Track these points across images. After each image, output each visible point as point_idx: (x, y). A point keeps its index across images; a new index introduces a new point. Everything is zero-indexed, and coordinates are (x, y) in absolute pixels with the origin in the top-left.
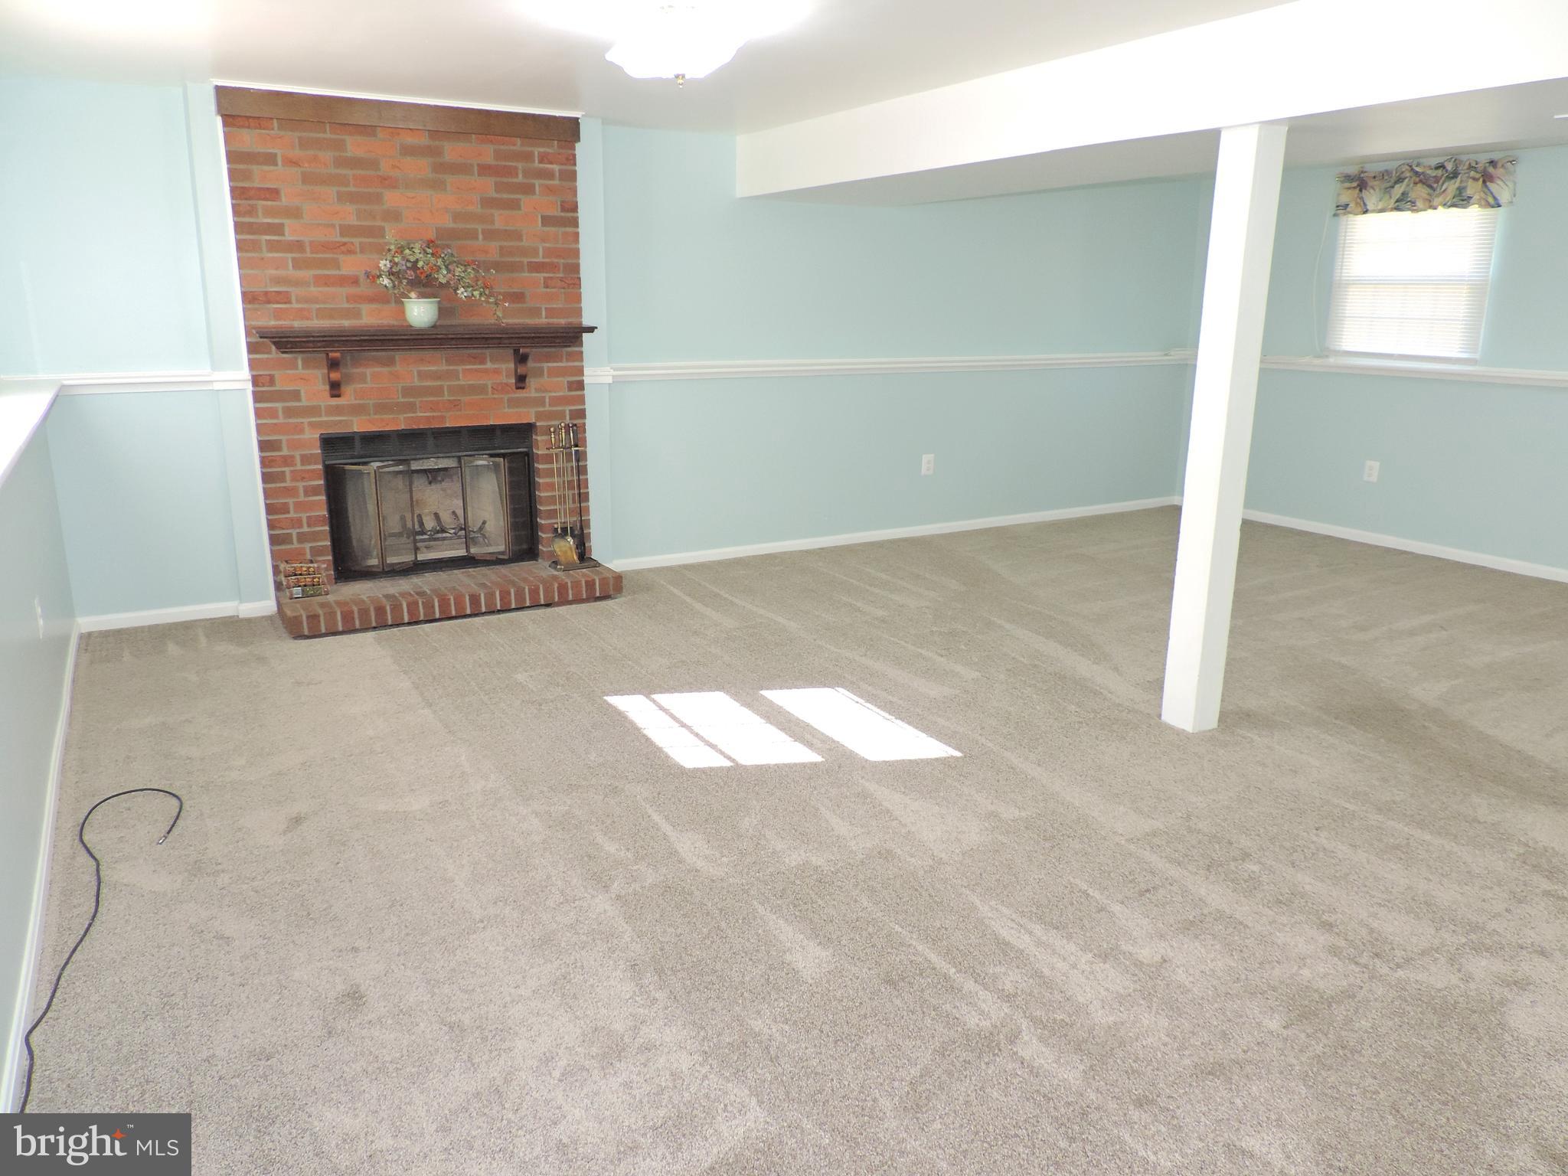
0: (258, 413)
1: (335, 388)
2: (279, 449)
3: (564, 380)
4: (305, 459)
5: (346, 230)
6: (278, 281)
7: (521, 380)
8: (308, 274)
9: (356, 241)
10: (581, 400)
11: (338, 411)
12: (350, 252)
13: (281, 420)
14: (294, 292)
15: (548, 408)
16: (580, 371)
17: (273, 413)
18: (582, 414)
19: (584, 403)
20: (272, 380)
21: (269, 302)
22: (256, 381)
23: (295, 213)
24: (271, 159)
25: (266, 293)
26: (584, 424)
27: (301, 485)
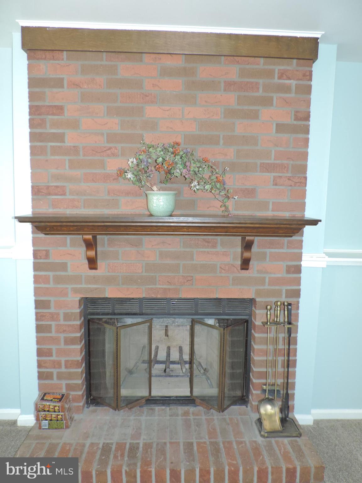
0: (37, 279)
1: (92, 263)
2: (49, 308)
3: (283, 265)
4: (67, 317)
5: (112, 138)
6: (57, 177)
7: (245, 264)
8: (78, 173)
9: (119, 146)
10: (298, 282)
11: (95, 280)
12: (114, 155)
13: (51, 285)
14: (69, 186)
15: (267, 287)
16: (299, 257)
17: (46, 280)
18: (297, 294)
19: (299, 284)
20: (47, 256)
21: (49, 194)
22: (36, 255)
23: (74, 125)
24: (59, 83)
25: (48, 187)
26: (298, 302)
27: (62, 336)
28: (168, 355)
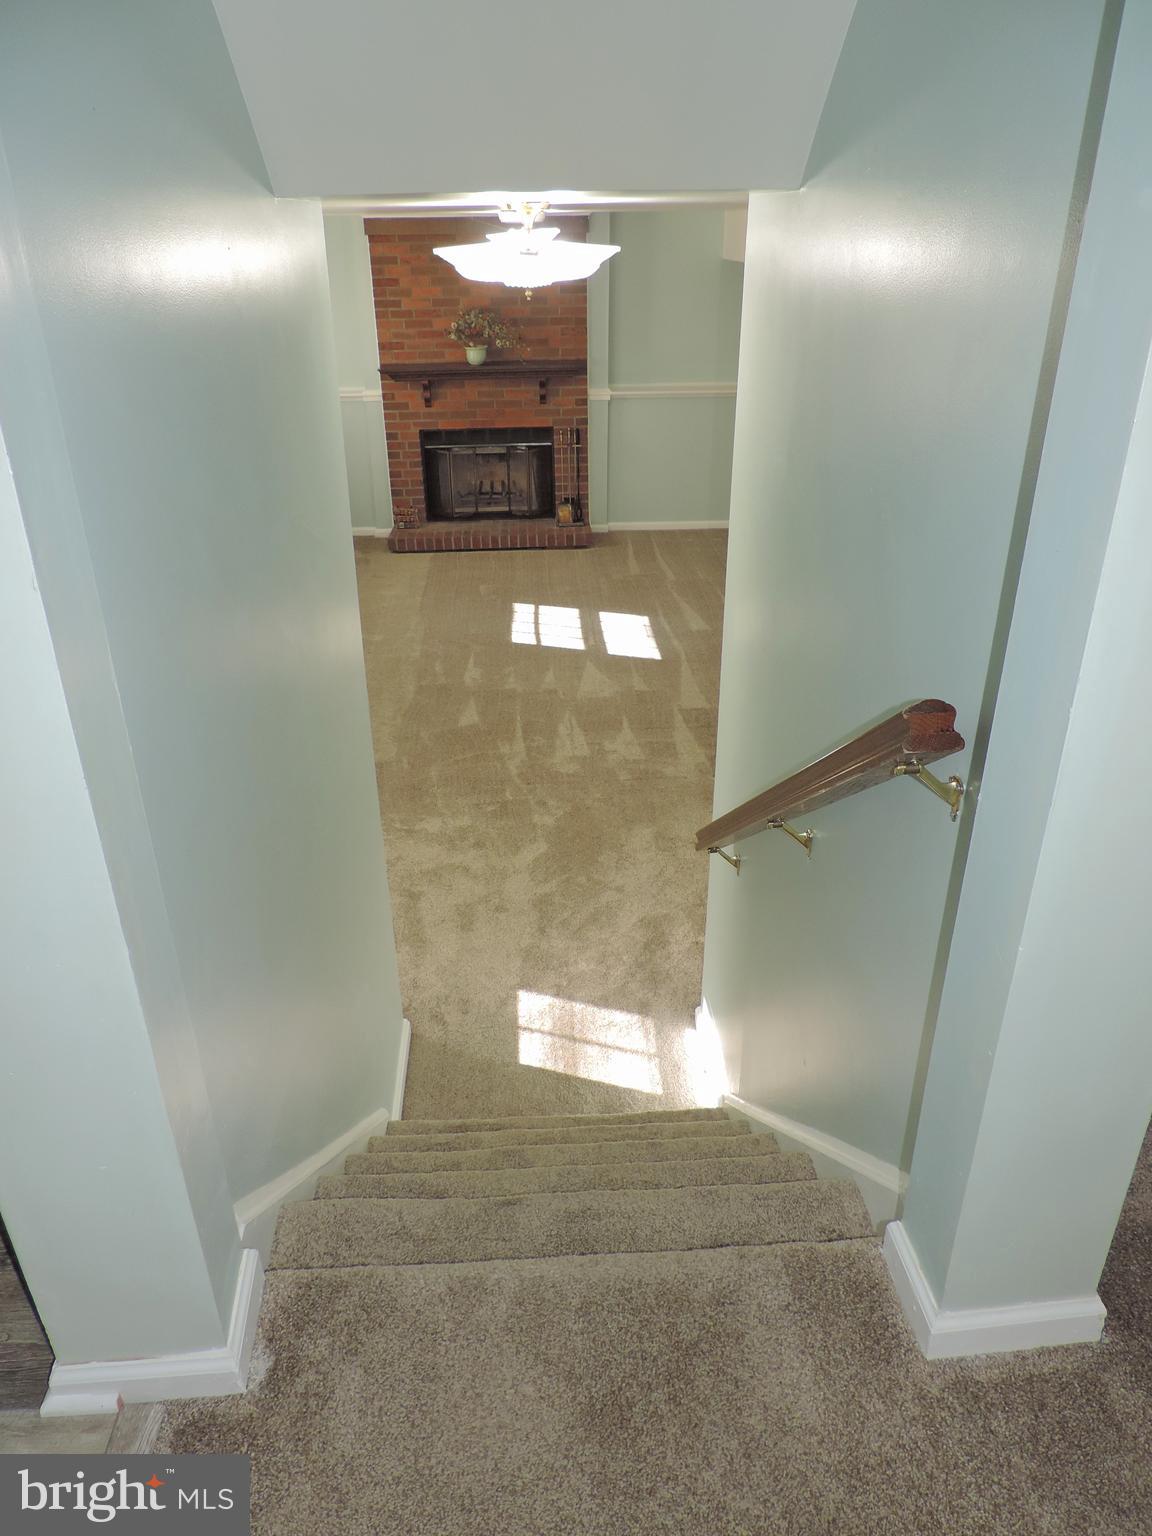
0: (386, 416)
1: (428, 402)
2: (397, 439)
3: (573, 398)
4: (411, 445)
5: (436, 302)
6: (396, 335)
7: (543, 398)
8: (411, 331)
9: (442, 309)
10: (585, 412)
11: (430, 415)
12: (439, 316)
13: (398, 421)
14: (406, 341)
15: (561, 417)
16: (585, 392)
17: (393, 417)
18: (585, 421)
20: (393, 398)
21: (391, 349)
22: (384, 396)
23: (407, 293)
24: (393, 260)
25: (391, 343)
26: (586, 429)
27: (408, 461)
28: (492, 488)
